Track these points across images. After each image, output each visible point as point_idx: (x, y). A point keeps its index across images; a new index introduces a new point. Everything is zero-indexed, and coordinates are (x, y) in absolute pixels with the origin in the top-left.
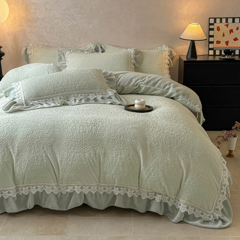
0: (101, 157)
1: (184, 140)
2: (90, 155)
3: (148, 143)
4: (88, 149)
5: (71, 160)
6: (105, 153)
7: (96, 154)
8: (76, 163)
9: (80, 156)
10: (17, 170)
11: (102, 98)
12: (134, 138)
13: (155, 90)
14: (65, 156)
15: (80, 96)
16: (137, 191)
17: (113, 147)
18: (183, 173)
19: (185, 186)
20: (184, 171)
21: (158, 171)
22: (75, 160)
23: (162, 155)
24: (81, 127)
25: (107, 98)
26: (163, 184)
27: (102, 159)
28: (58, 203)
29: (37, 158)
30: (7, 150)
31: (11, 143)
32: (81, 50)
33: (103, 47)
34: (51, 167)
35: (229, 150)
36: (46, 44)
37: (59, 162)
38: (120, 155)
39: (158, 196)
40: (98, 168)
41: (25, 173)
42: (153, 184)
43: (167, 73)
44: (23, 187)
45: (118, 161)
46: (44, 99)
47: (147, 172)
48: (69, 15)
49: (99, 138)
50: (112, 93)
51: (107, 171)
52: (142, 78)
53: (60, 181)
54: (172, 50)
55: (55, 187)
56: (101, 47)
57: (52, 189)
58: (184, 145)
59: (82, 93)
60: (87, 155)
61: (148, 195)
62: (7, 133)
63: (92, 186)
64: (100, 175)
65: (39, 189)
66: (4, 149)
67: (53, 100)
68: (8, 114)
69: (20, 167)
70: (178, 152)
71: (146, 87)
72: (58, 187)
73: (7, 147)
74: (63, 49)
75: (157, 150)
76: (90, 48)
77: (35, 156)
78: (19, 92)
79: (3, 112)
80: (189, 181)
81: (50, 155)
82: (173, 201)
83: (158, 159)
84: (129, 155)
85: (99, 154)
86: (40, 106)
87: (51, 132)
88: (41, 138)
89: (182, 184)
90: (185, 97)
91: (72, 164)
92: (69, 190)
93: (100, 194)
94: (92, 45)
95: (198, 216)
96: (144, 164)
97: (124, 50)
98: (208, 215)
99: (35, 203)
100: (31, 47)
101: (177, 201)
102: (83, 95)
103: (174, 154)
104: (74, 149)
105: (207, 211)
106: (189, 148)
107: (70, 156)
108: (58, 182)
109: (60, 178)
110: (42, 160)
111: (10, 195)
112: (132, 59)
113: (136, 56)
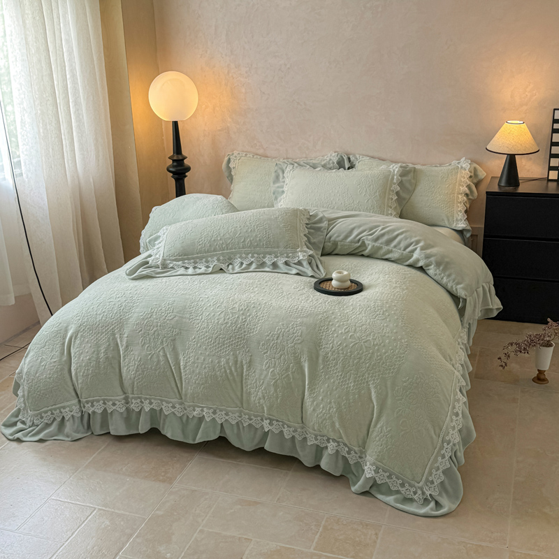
0: (245, 367)
1: (385, 353)
2: (227, 362)
3: (322, 353)
4: (226, 351)
5: (199, 367)
6: (250, 362)
7: (237, 361)
8: (205, 372)
9: (212, 362)
10: (124, 370)
11: (286, 263)
12: (299, 341)
13: (391, 252)
14: (192, 360)
15: (250, 258)
16: (299, 430)
17: (265, 353)
18: (373, 411)
19: (375, 434)
20: (375, 407)
21: (330, 402)
22: (205, 368)
23: (341, 375)
24: (222, 315)
25: (294, 263)
26: (337, 425)
27: (245, 370)
28: (183, 431)
29: (151, 358)
30: (113, 339)
31: (120, 331)
32: (314, 164)
33: (351, 159)
34: (171, 374)
35: (538, 370)
36: (261, 152)
37: (182, 367)
38: (274, 367)
39: (332, 443)
40: (239, 384)
41: (134, 378)
42: (322, 423)
43: (460, 211)
44: (133, 398)
45: (268, 377)
46: (193, 258)
47: (313, 401)
48: (298, 103)
49: (245, 335)
50: (304, 256)
51: (252, 390)
52: (371, 229)
53: (183, 397)
54: (477, 166)
55: (177, 406)
56: (349, 159)
57: (174, 407)
58: (383, 363)
59: (254, 253)
60: (223, 361)
61: (316, 439)
62: (117, 313)
63: (231, 411)
64: (242, 395)
65: (154, 404)
66: (109, 338)
67: (207, 262)
68: (131, 281)
69: (129, 369)
70: (369, 374)
71: (374, 246)
72: (182, 406)
73: (114, 334)
74: (284, 162)
75: (334, 366)
76: (330, 160)
77: (150, 354)
78: (160, 245)
79: (126, 277)
80: (382, 427)
81: (170, 354)
82: (357, 456)
83: (334, 382)
84: (287, 369)
85: (242, 362)
86: (182, 271)
87: (177, 318)
88: (160, 326)
89: (371, 430)
90: (441, 268)
91: (199, 373)
92: (196, 412)
93: (244, 427)
94: (334, 154)
95: (396, 489)
96: (309, 388)
97: (383, 167)
98: (413, 490)
99: (151, 424)
100: (236, 157)
101: (363, 456)
102: (256, 255)
103: (363, 376)
104: (206, 349)
105: (413, 482)
106: (390, 369)
107: (198, 359)
108: (182, 399)
109: (183, 392)
110: (159, 361)
111: (114, 408)
112: (395, 184)
113: (404, 178)
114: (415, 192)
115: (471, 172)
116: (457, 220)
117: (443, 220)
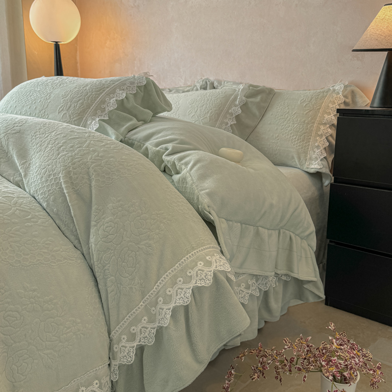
54: (357, 90)
112: (236, 106)
113: (250, 100)
114: (264, 119)
115: (345, 97)
116: (311, 159)
117: (293, 157)
